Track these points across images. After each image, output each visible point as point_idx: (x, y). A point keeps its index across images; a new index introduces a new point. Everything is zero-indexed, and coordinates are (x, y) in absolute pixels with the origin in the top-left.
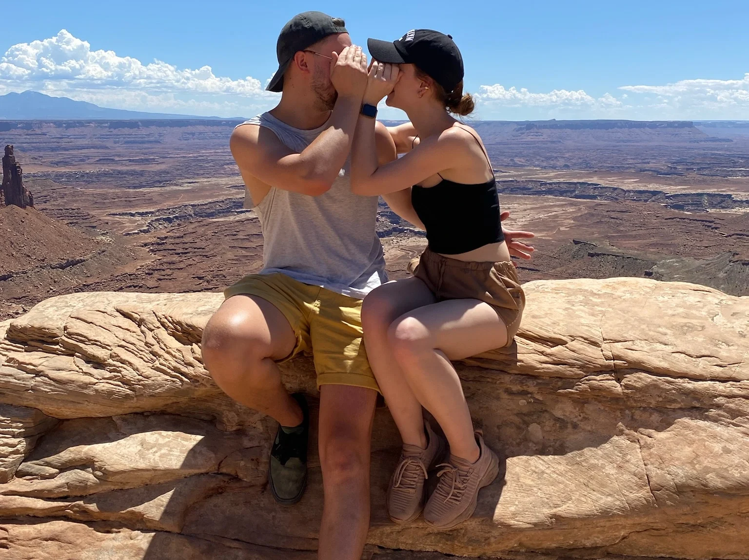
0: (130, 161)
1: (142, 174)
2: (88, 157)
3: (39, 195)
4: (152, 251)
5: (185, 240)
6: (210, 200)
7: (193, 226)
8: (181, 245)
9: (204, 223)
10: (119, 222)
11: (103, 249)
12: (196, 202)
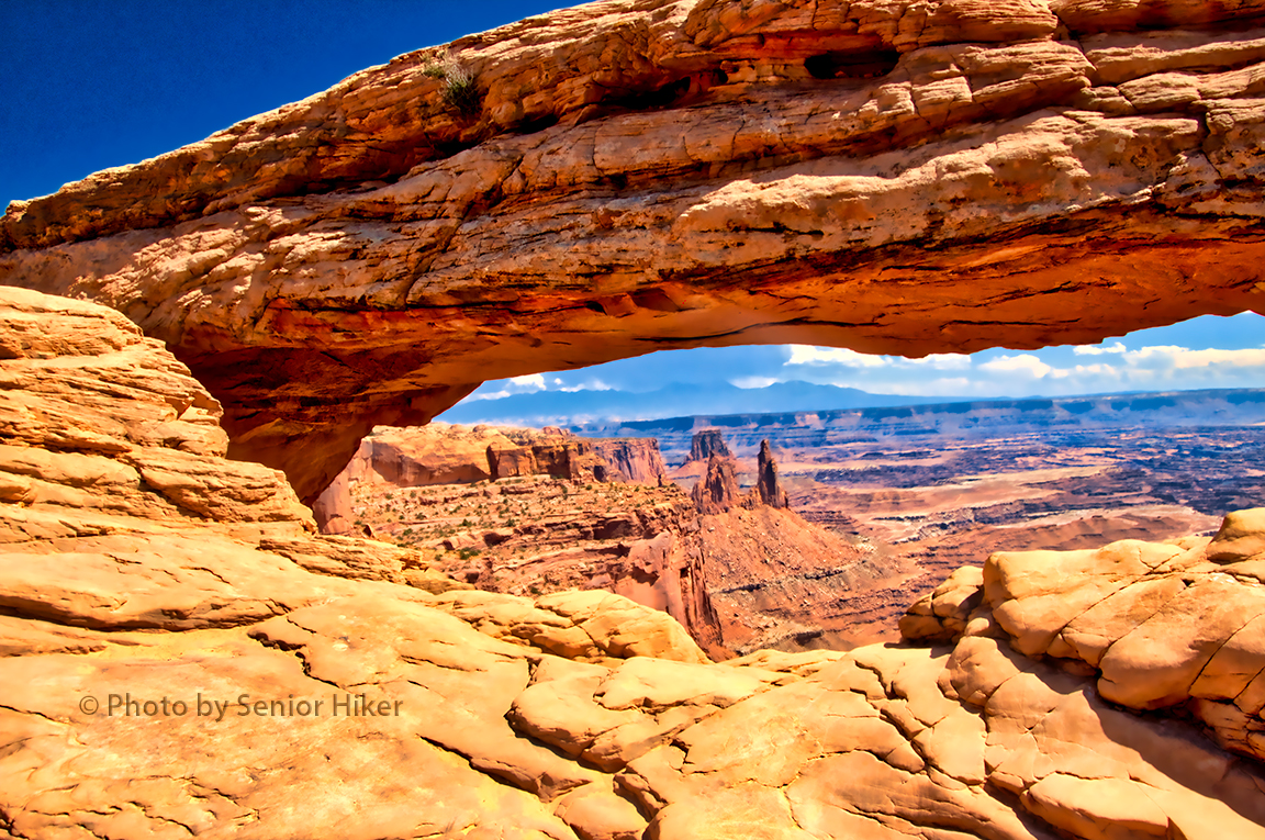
0: (901, 455)
1: (914, 470)
2: (855, 452)
3: (799, 496)
4: (920, 563)
5: (961, 551)
6: (995, 502)
7: (971, 534)
8: (956, 558)
9: (986, 530)
10: (884, 528)
11: (864, 558)
12: (977, 505)
